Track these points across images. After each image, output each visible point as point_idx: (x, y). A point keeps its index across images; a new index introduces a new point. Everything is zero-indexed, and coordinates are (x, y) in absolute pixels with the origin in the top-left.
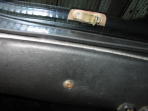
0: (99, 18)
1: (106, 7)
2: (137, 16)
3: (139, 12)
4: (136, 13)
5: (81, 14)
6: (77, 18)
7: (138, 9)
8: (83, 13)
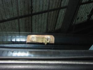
0: (49, 38)
1: (62, 18)
2: (82, 21)
3: (83, 18)
4: (81, 19)
5: (35, 38)
6: (33, 41)
7: (82, 17)
8: (36, 37)
